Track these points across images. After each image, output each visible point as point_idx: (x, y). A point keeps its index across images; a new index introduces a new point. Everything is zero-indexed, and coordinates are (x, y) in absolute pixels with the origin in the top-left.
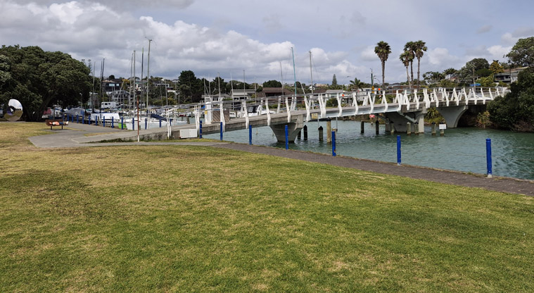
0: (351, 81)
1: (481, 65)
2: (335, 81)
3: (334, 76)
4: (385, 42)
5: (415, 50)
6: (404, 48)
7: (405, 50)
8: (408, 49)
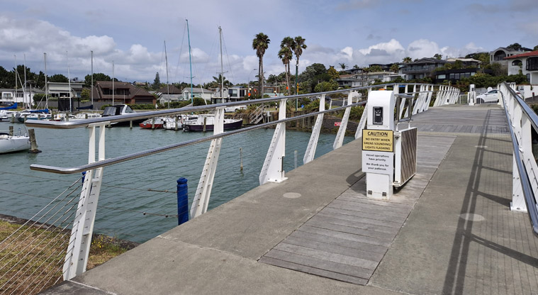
0: (215, 78)
1: (320, 70)
2: (157, 80)
3: (157, 75)
4: (264, 34)
5: (292, 46)
6: (280, 44)
7: (282, 46)
8: (285, 45)
